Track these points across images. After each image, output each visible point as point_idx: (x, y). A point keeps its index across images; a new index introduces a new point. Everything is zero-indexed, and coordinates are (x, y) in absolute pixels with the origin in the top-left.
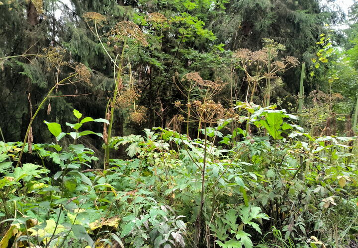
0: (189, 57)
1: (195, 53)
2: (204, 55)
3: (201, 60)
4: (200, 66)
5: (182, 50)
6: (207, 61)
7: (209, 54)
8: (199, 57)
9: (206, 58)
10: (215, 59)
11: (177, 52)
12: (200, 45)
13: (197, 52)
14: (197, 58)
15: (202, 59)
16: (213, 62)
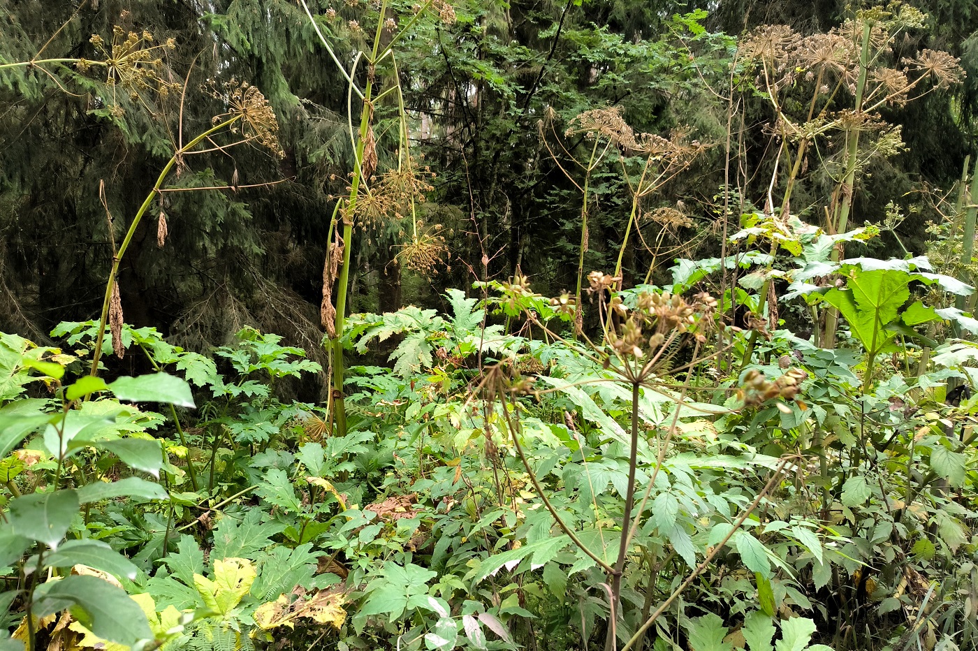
0: (593, 56)
1: (610, 41)
2: (639, 48)
3: (629, 65)
4: (626, 86)
5: (573, 34)
6: (649, 68)
7: (655, 46)
8: (626, 55)
9: (646, 58)
10: (673, 62)
11: (556, 39)
12: (628, 15)
13: (617, 38)
14: (617, 60)
15: (635, 60)
16: (665, 70)
